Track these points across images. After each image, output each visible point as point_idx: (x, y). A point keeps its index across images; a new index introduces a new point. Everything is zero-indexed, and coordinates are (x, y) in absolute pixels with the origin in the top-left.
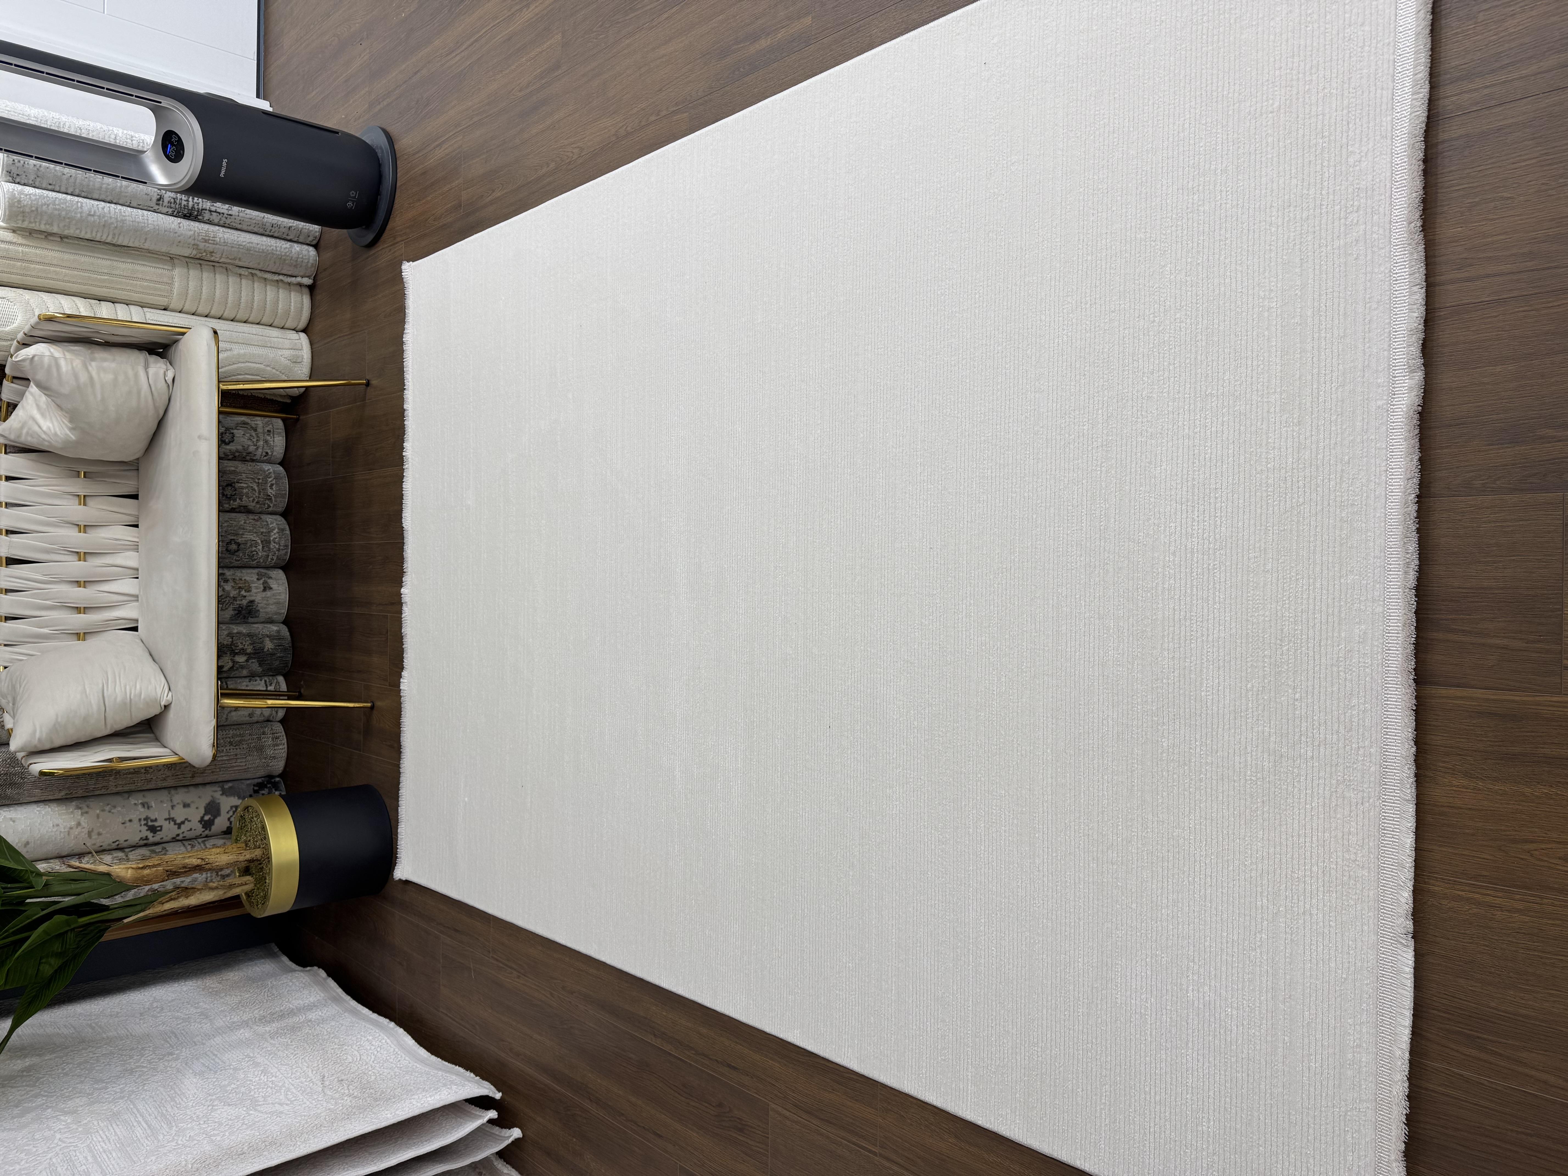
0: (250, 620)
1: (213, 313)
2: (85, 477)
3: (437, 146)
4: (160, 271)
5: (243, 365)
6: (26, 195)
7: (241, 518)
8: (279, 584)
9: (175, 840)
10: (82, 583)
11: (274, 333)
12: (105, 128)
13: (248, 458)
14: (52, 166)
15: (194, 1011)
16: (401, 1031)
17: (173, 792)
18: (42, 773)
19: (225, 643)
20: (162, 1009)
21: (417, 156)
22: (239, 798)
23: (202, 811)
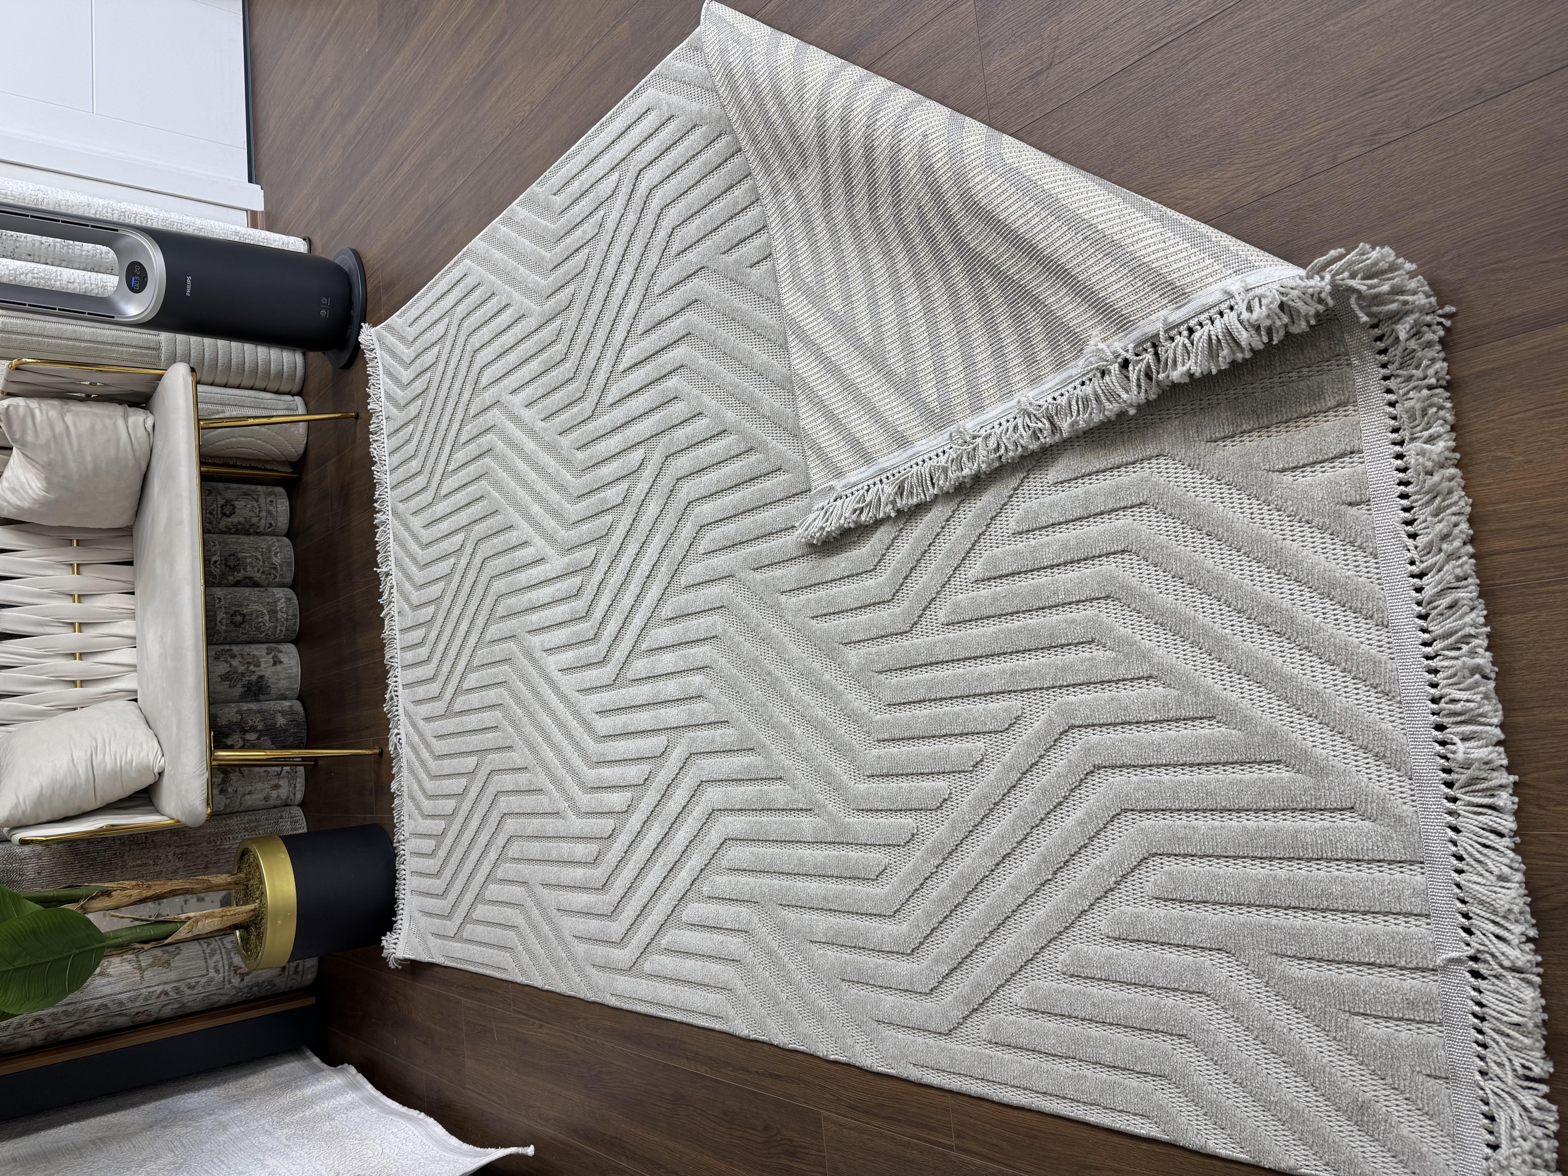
0: (262, 697)
2: (78, 545)
7: (247, 591)
8: (290, 657)
10: (78, 656)
11: (268, 396)
13: (252, 531)
19: (234, 720)
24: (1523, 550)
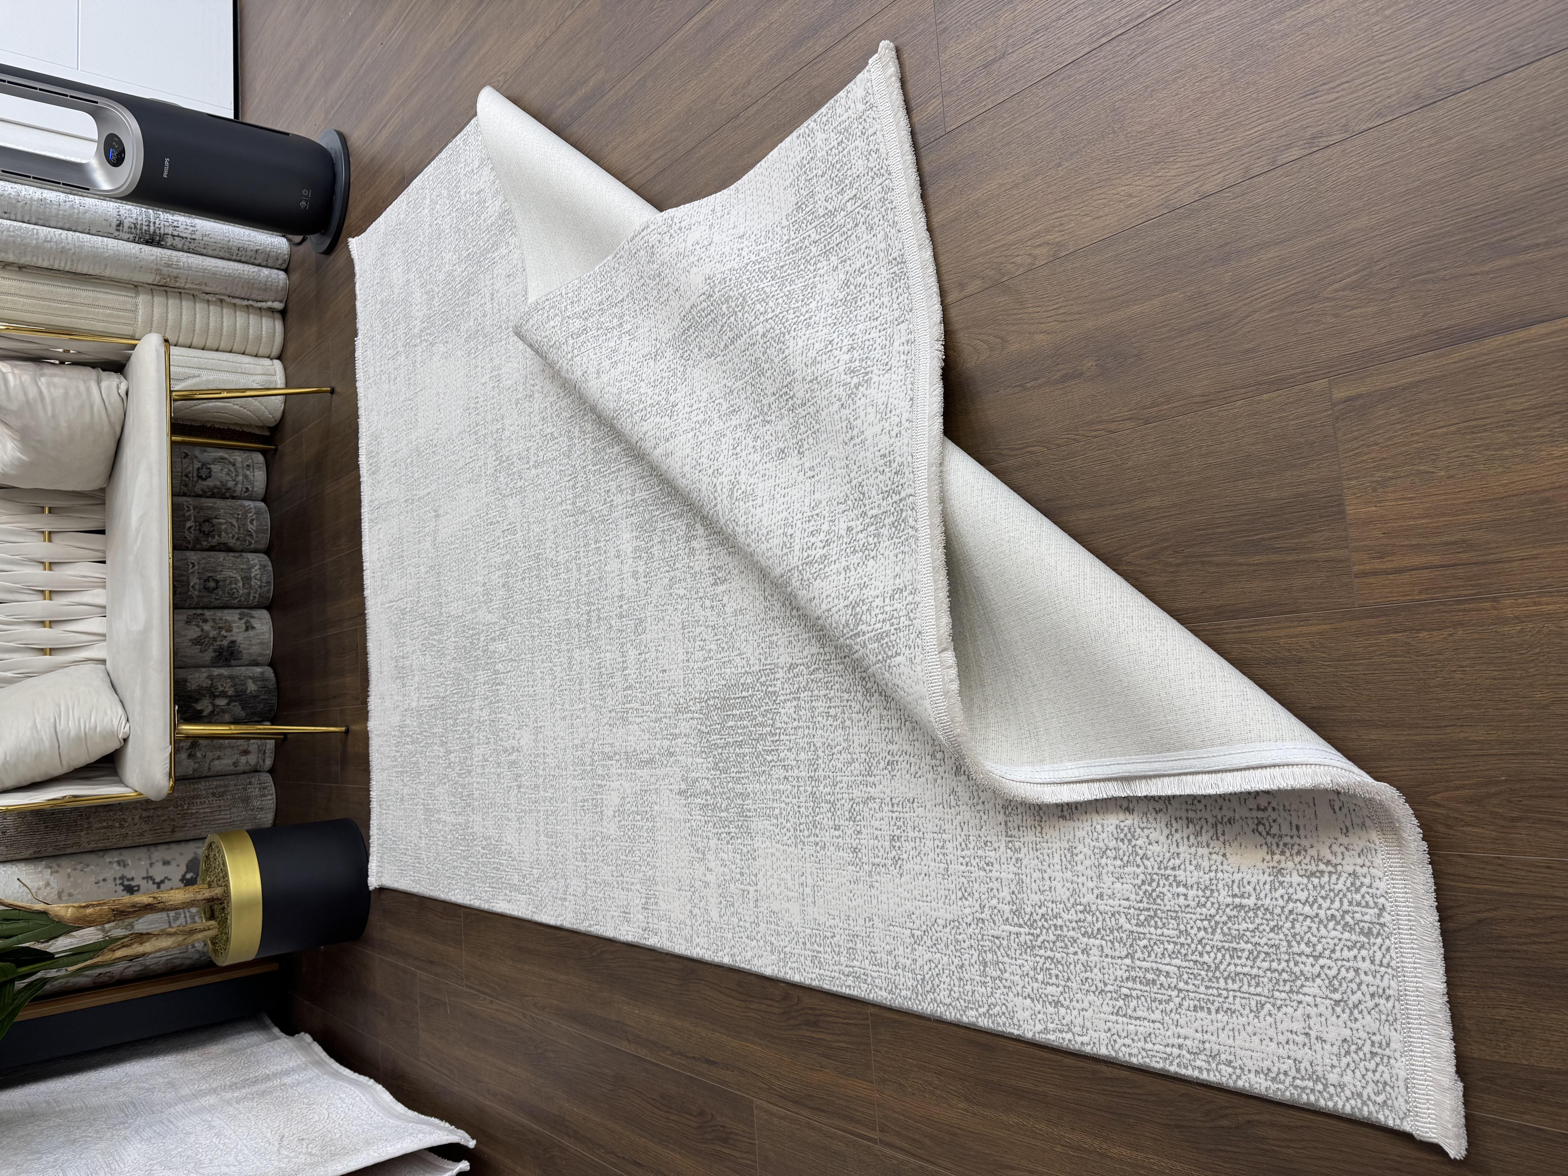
0: (233, 662)
1: (181, 341)
2: (50, 512)
4: (122, 299)
7: (221, 556)
8: (263, 623)
10: (47, 624)
11: (247, 360)
13: (228, 495)
15: (161, 1080)
16: (379, 1087)
17: (152, 849)
19: (204, 685)
20: (130, 1081)
21: (366, 146)
23: (183, 869)
24: (1442, 566)
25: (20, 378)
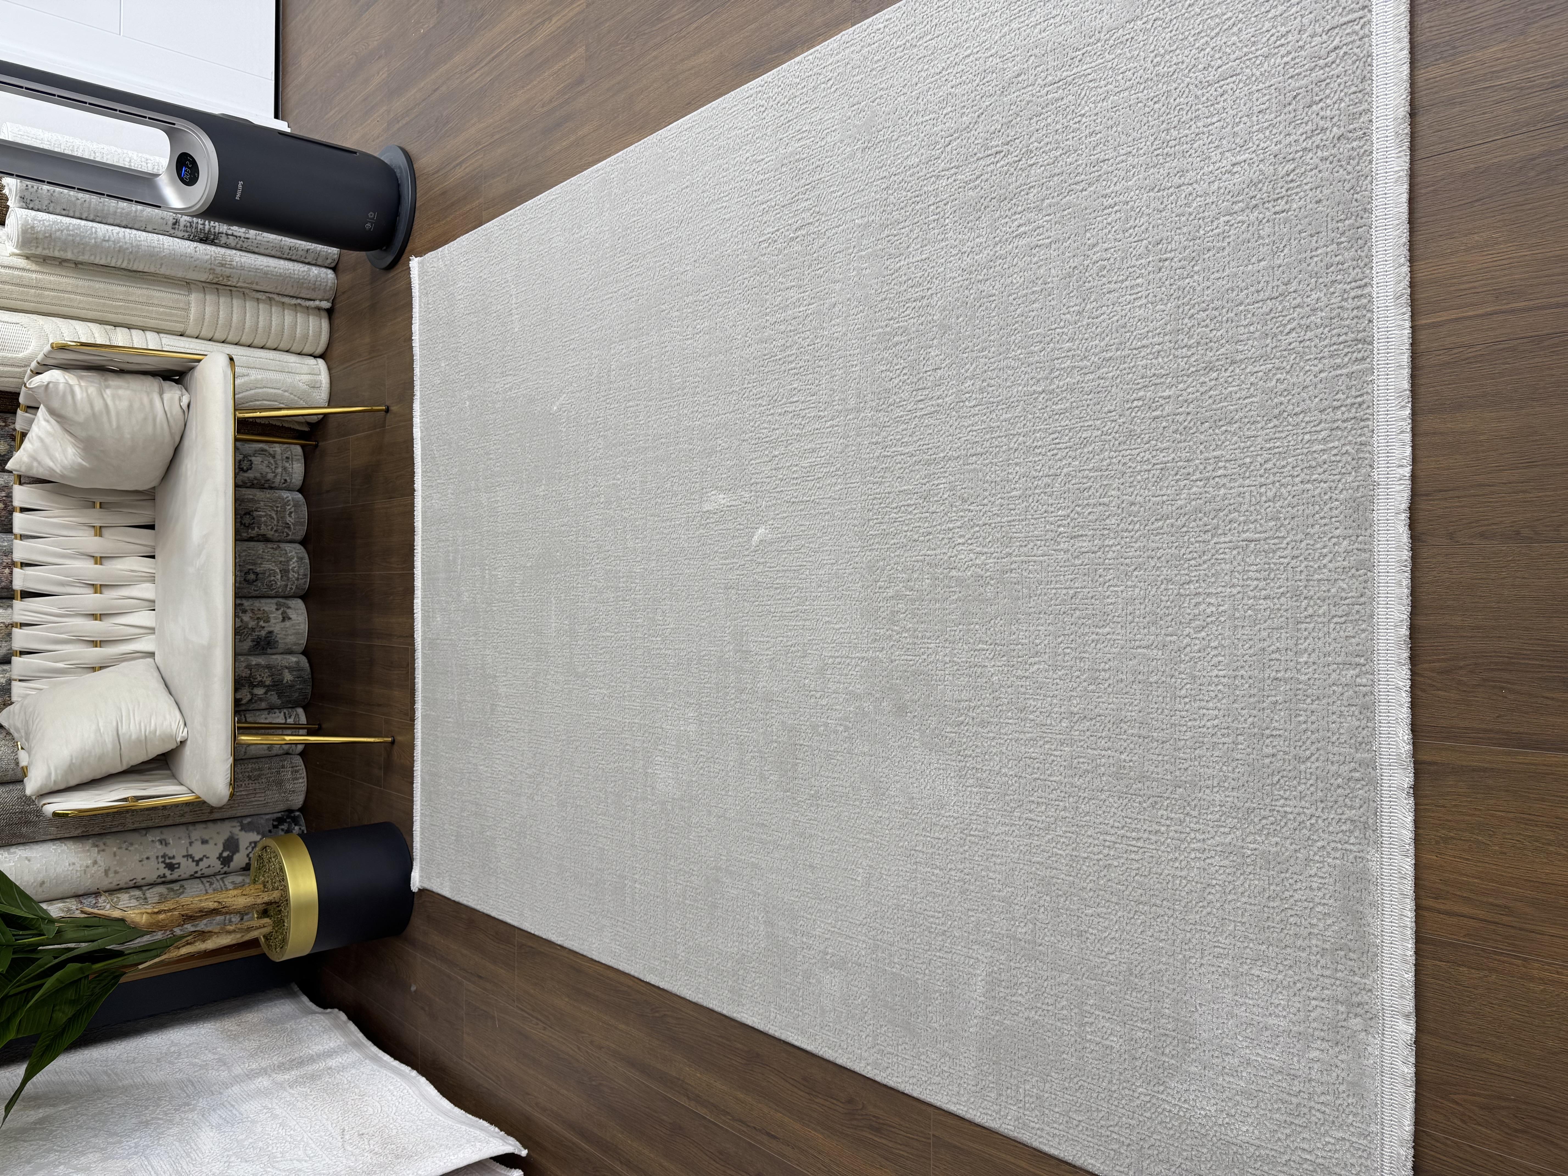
0: (269, 651)
1: (230, 339)
2: (101, 507)
3: (457, 165)
4: (176, 297)
5: (260, 390)
6: (40, 221)
7: (260, 547)
8: (298, 613)
9: (193, 877)
10: (98, 616)
11: (292, 358)
12: (120, 151)
13: (267, 485)
14: (66, 191)
15: (210, 1056)
16: (423, 1080)
17: (191, 828)
18: (55, 814)
19: (244, 675)
20: (180, 1054)
21: (436, 176)
22: (258, 833)
23: (220, 847)
25: (87, 392)
